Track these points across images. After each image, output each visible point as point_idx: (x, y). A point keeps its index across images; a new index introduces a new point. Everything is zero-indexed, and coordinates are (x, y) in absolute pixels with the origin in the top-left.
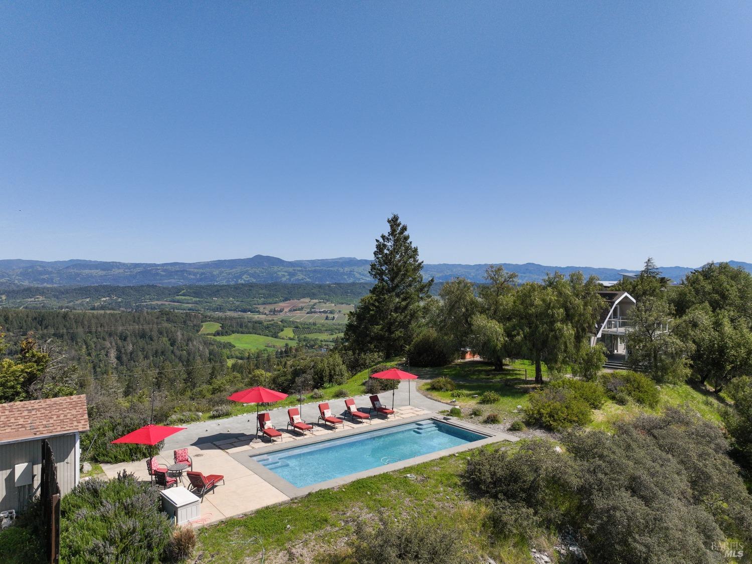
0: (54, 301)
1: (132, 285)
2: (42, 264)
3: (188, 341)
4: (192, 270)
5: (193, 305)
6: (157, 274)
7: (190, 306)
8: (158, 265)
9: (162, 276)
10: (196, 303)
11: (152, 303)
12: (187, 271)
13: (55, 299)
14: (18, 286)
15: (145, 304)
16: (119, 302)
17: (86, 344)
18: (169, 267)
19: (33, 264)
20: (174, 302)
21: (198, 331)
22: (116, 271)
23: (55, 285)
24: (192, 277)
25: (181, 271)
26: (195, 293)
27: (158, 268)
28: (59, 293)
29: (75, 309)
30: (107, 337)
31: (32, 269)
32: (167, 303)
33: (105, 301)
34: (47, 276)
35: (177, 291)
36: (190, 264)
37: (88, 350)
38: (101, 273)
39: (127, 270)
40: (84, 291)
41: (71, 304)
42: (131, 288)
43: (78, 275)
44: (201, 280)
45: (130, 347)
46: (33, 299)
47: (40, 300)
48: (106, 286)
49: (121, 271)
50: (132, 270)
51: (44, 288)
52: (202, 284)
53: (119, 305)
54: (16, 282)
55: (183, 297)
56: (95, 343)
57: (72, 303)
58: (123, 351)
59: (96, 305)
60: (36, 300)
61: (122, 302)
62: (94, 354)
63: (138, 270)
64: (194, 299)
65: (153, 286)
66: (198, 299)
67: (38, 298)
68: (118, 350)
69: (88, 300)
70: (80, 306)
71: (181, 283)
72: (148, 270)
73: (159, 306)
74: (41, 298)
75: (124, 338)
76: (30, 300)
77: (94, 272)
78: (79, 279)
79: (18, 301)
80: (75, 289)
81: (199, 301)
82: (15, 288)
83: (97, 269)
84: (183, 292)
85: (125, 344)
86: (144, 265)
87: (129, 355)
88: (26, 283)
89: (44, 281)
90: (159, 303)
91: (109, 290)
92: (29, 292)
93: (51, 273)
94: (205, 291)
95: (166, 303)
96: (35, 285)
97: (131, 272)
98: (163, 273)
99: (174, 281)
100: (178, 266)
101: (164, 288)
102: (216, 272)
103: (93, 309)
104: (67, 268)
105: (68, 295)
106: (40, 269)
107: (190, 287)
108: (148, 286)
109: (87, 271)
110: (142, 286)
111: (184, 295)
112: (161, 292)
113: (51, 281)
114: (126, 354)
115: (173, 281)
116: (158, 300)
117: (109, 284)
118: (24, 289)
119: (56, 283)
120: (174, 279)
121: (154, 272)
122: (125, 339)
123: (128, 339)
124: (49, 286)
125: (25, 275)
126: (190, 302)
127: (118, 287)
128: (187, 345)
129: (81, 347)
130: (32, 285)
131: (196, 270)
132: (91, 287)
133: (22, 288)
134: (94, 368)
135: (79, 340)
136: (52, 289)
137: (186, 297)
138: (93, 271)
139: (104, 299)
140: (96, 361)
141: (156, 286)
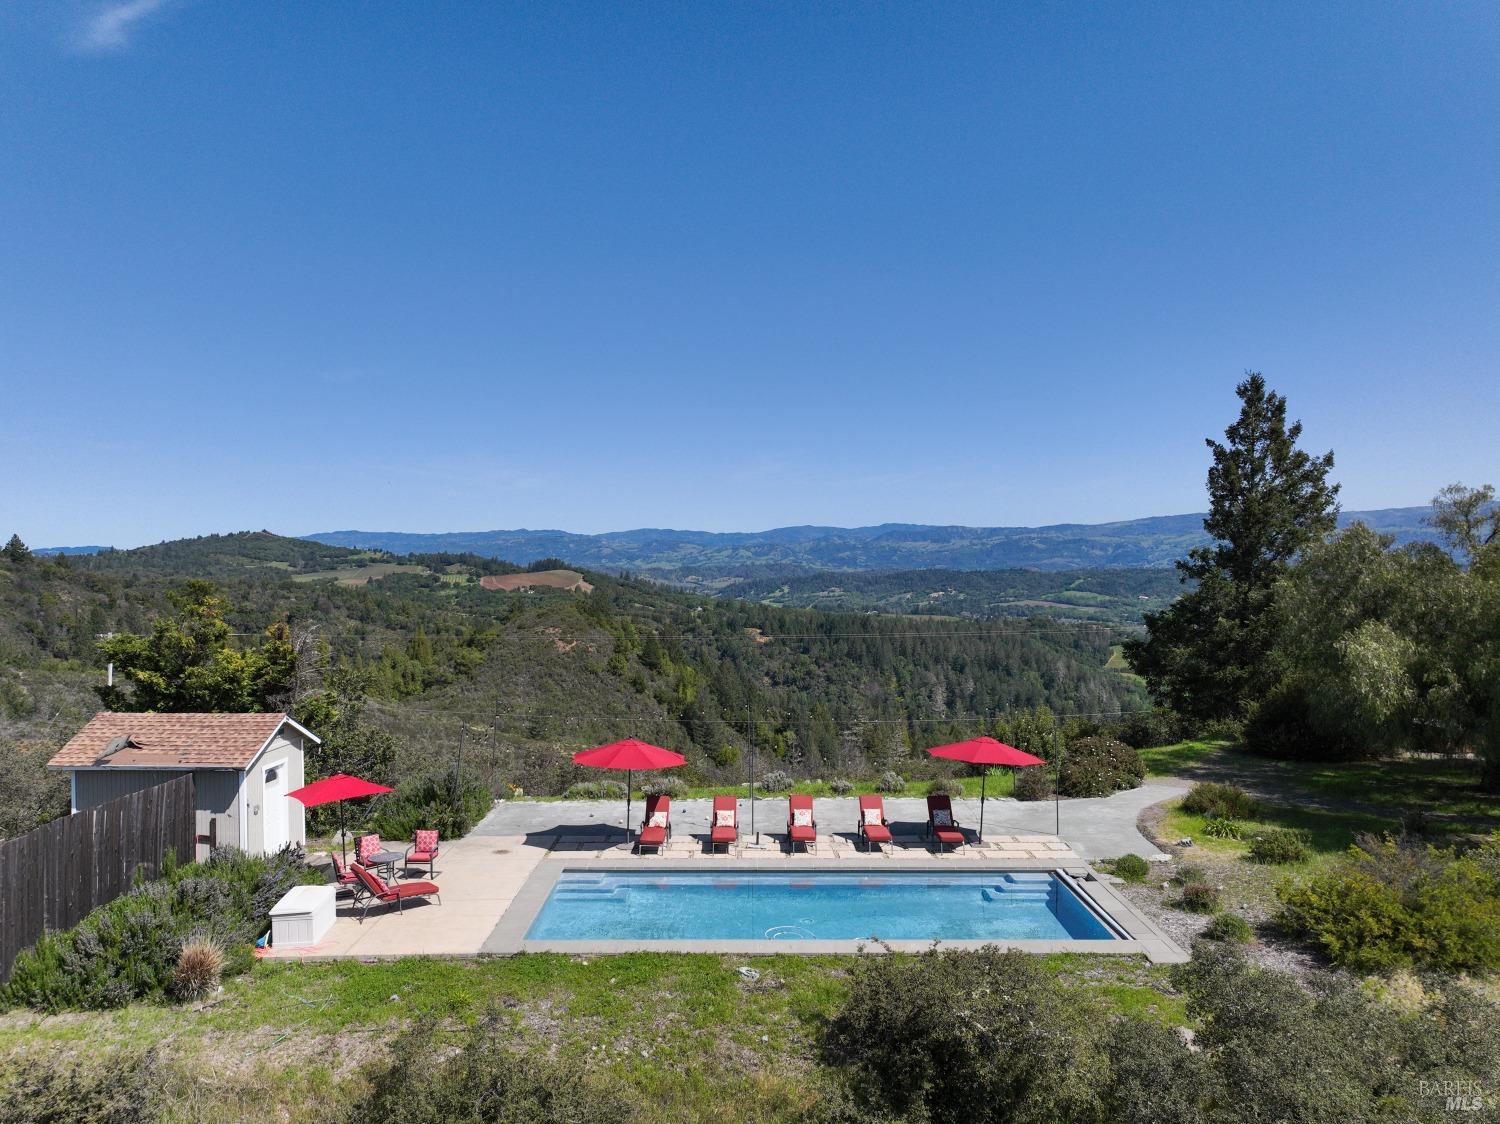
0: (857, 597)
1: (983, 570)
2: (842, 533)
3: (1079, 680)
4: (1097, 538)
5: (1098, 609)
6: (1031, 548)
7: (1091, 610)
8: (1033, 531)
9: (1039, 551)
10: (1103, 605)
11: (1018, 603)
12: (1087, 541)
13: (859, 593)
14: (806, 571)
15: (1005, 605)
16: (961, 601)
17: (897, 674)
18: (1053, 534)
19: (828, 533)
20: (1060, 602)
21: (1103, 662)
22: (957, 543)
23: (860, 570)
24: (1098, 552)
25: (1075, 542)
26: (1102, 585)
27: (1033, 535)
28: (864, 583)
29: (888, 613)
30: (931, 664)
31: (828, 541)
32: (1046, 605)
33: (936, 599)
34: (848, 553)
35: (1066, 580)
36: (1094, 527)
37: (900, 685)
38: (932, 546)
39: (975, 541)
40: (903, 580)
41: (881, 603)
42: (982, 574)
43: (894, 551)
44: (1115, 559)
45: (970, 686)
46: (826, 593)
47: (836, 594)
48: (939, 570)
49: (966, 543)
50: (984, 540)
51: (843, 574)
52: (1118, 566)
53: (959, 606)
54: (804, 563)
55: (1079, 594)
56: (911, 673)
57: (883, 602)
58: (957, 691)
59: (921, 604)
60: (831, 594)
61: (965, 600)
62: (909, 693)
63: (996, 540)
64: (1100, 598)
65: (1023, 572)
66: (1107, 598)
67: (833, 591)
68: (950, 689)
69: (908, 596)
70: (896, 606)
71: (1076, 564)
72: (1012, 541)
73: (1031, 609)
74: (838, 592)
75: (960, 668)
76: (821, 594)
77: (920, 545)
78: (894, 558)
79: (805, 595)
80: (888, 577)
81: (1110, 601)
82: (802, 574)
83: (925, 540)
84: (1077, 582)
85: (962, 678)
86: (1006, 531)
87: (968, 699)
88: (818, 566)
89: (843, 562)
90: (1032, 603)
91: (945, 579)
92: (822, 581)
93: (854, 547)
94: (1122, 581)
95: (1044, 604)
96: (830, 568)
97: (983, 544)
98: (1041, 546)
99: (1060, 562)
100: (1069, 532)
101: (1041, 575)
102: (1147, 543)
103: (916, 612)
104: (879, 538)
105: (877, 586)
106: (838, 541)
107: (1092, 574)
108: (1013, 571)
109: (909, 544)
110: (1002, 571)
111: (1079, 589)
112: (1036, 583)
113: (853, 562)
114: (962, 697)
115: (1058, 560)
116: (1029, 598)
117: (945, 567)
118: (814, 576)
119: (861, 566)
120: (1062, 556)
121: (1023, 544)
122: (962, 671)
123: (967, 670)
124: (850, 570)
125: (816, 551)
126: (1092, 602)
127: (959, 572)
128: (1077, 689)
129: (889, 679)
130: (825, 569)
131: (1105, 540)
132: (913, 572)
133: (812, 574)
134: (909, 718)
135: (885, 667)
136: (853, 575)
137: (1084, 594)
138: (918, 544)
139: (935, 595)
140: (913, 707)
141: (1026, 571)
